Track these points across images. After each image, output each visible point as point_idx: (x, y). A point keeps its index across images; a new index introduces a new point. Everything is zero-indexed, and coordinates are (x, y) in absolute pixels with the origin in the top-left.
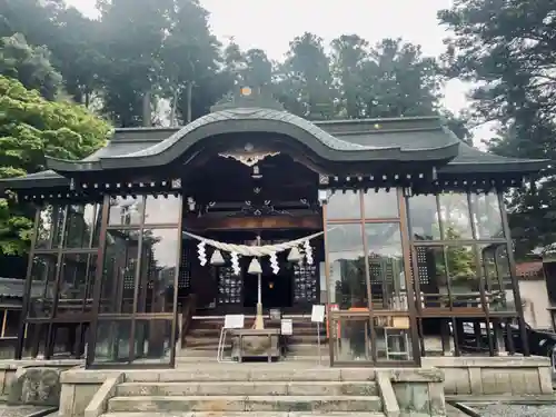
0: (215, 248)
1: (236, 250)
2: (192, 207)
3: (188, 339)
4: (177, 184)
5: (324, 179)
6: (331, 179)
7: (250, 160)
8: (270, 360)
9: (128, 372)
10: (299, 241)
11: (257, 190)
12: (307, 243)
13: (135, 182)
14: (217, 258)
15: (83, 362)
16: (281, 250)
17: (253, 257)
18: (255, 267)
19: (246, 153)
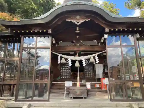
0: (63, 57)
1: (70, 58)
2: (54, 42)
3: (52, 90)
4: (50, 31)
5: (107, 30)
6: (110, 30)
7: (78, 22)
8: (84, 98)
9: (32, 103)
10: (93, 55)
11: (78, 37)
12: (96, 56)
13: (34, 30)
14: (63, 61)
15: (14, 98)
16: (87, 58)
17: (77, 61)
18: (77, 64)
19: (77, 19)
